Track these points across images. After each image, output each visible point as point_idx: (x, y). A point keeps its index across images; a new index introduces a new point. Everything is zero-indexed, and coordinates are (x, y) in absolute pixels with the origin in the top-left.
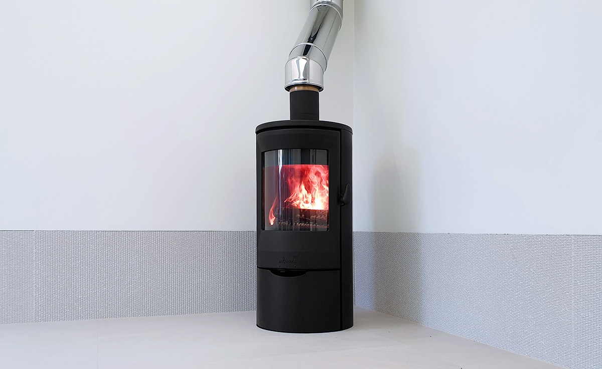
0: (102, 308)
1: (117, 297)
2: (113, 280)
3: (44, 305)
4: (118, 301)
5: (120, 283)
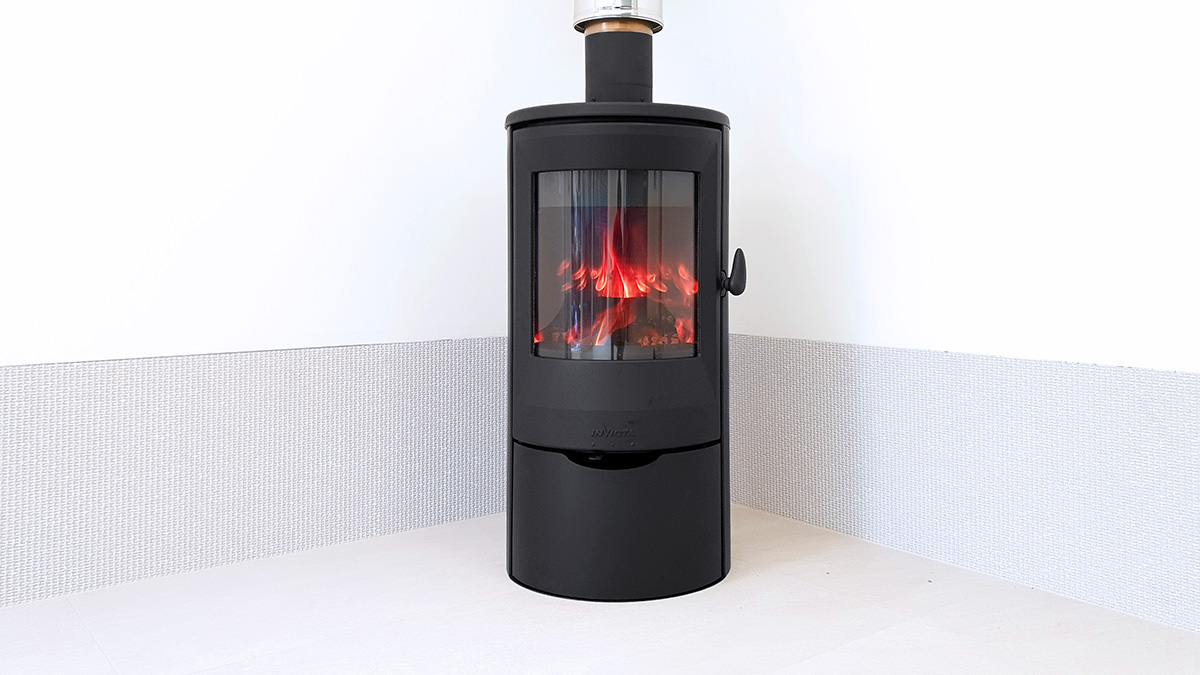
0: (77, 563)
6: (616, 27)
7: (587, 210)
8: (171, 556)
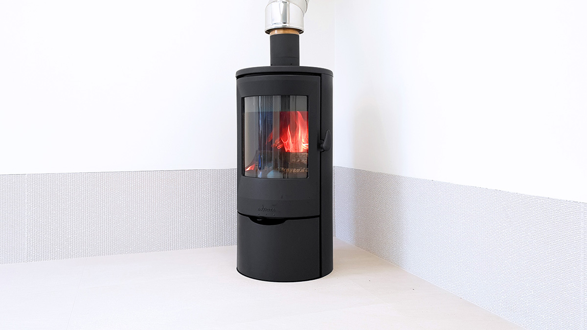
0: (91, 246)
1: (105, 236)
2: (101, 219)
3: (36, 245)
4: (106, 240)
5: (108, 222)
6: (281, 32)
7: (264, 113)
8: (124, 248)
